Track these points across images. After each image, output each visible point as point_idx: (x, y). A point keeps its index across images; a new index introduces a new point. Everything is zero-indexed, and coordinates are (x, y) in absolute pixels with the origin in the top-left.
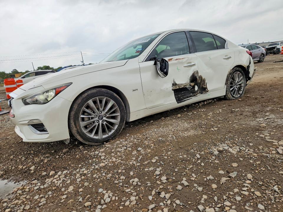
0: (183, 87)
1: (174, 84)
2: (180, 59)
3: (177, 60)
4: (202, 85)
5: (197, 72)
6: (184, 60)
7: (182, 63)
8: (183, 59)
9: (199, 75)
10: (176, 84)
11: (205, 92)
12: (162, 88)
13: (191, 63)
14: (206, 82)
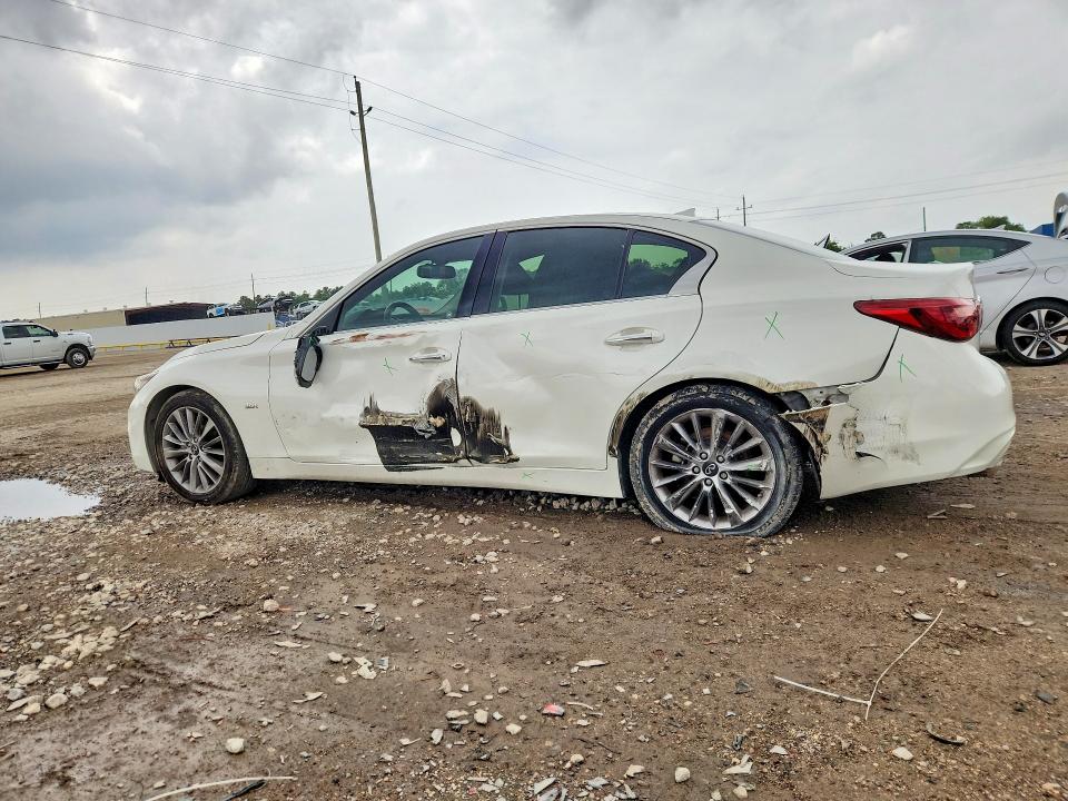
0: (400, 423)
1: (371, 410)
2: (393, 337)
3: (381, 337)
4: (485, 432)
5: (454, 385)
6: (408, 341)
7: (402, 349)
8: (404, 335)
9: (462, 396)
10: (378, 411)
11: (501, 458)
12: (325, 415)
13: (435, 350)
14: (503, 424)
